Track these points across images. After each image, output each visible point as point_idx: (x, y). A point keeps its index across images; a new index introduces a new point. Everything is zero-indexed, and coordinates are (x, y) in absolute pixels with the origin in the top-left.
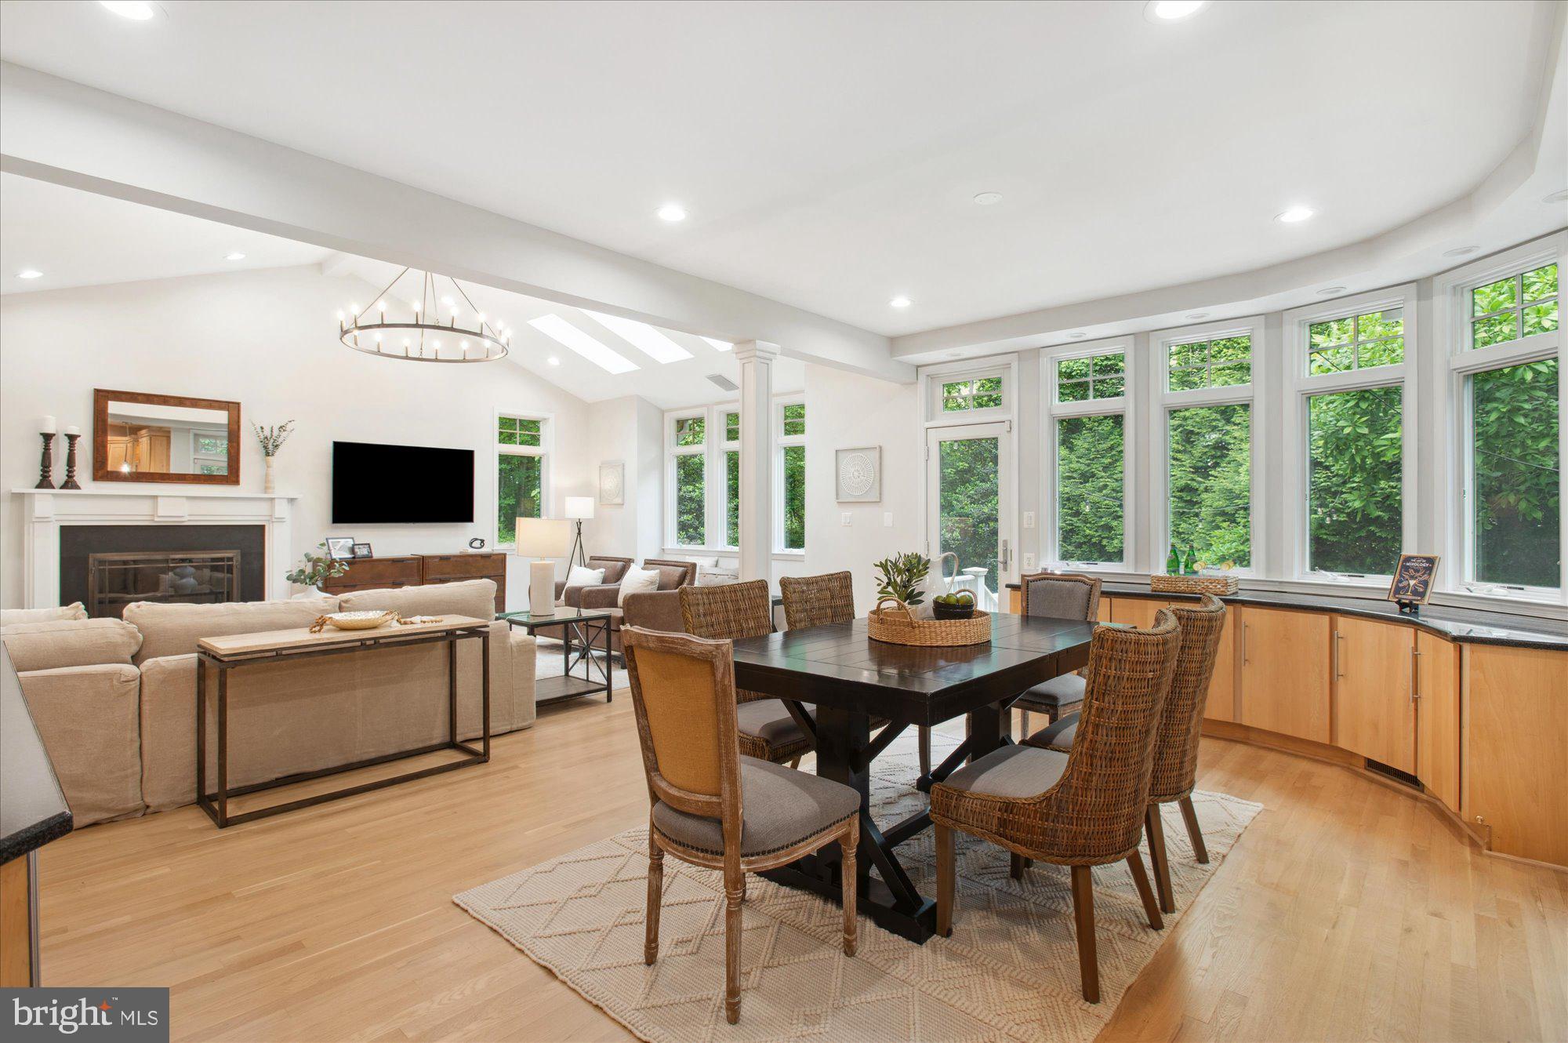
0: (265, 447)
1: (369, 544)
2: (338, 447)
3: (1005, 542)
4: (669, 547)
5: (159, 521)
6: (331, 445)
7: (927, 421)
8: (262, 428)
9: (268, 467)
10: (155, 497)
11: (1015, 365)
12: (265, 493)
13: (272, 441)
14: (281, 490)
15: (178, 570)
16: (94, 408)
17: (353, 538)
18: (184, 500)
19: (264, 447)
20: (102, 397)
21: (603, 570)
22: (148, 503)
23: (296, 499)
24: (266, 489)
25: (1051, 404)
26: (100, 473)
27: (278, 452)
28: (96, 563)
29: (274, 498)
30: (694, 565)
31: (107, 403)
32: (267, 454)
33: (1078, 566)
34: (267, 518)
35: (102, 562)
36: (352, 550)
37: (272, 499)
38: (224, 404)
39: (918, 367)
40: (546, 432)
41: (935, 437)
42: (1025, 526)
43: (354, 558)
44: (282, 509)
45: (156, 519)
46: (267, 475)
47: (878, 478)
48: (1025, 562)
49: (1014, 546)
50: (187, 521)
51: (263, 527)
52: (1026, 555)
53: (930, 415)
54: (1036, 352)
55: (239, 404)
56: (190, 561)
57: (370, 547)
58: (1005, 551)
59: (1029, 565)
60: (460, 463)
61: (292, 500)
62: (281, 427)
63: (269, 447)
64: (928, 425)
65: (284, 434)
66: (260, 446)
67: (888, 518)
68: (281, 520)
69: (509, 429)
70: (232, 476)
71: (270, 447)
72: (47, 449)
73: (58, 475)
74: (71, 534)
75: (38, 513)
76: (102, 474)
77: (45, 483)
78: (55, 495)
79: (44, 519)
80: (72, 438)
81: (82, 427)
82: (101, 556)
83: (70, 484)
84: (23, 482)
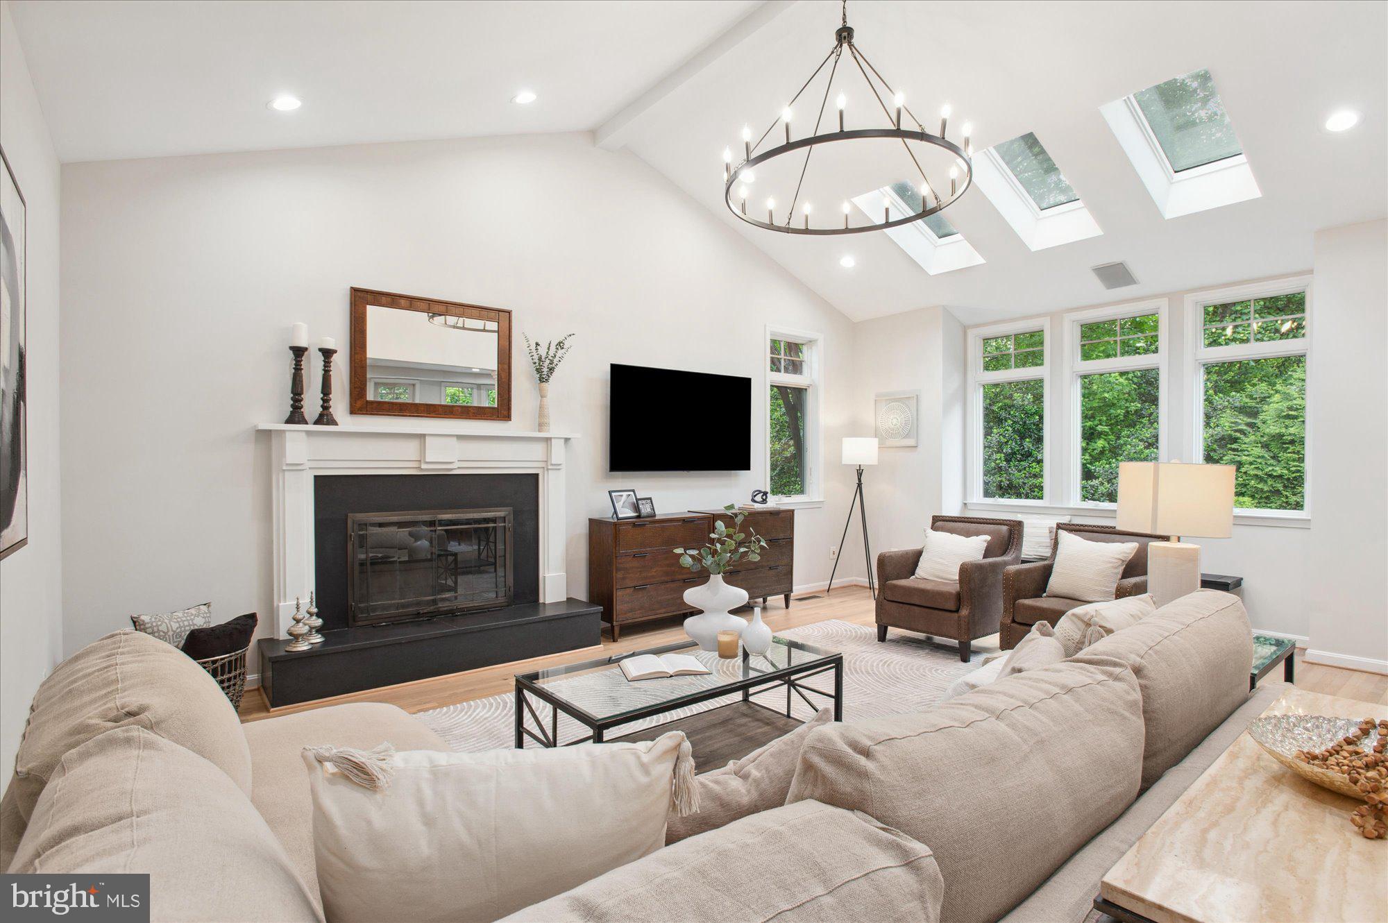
0: (539, 371)
1: (650, 499)
2: (616, 369)
4: (975, 501)
5: (427, 469)
6: (608, 369)
8: (537, 344)
9: (542, 397)
10: (422, 437)
12: (539, 431)
13: (548, 362)
14: (555, 430)
16: (351, 314)
17: (633, 491)
18: (455, 439)
19: (537, 370)
20: (361, 299)
21: (988, 538)
22: (415, 445)
23: (570, 439)
24: (541, 426)
26: (359, 404)
27: (554, 377)
28: (356, 527)
29: (551, 439)
30: (1020, 524)
31: (365, 308)
32: (542, 380)
34: (543, 465)
35: (362, 525)
36: (636, 508)
37: (548, 440)
38: (493, 314)
40: (811, 357)
43: (639, 517)
44: (557, 453)
45: (424, 466)
46: (541, 407)
50: (457, 468)
51: (534, 478)
55: (509, 312)
57: (651, 501)
60: (737, 393)
61: (567, 440)
62: (560, 343)
63: (543, 372)
65: (560, 352)
66: (533, 368)
68: (557, 467)
70: (502, 411)
71: (545, 370)
72: (298, 369)
73: (312, 404)
74: (326, 487)
75: (289, 460)
76: (360, 405)
77: (296, 416)
78: (308, 433)
79: (296, 468)
80: (327, 354)
81: (338, 340)
82: (361, 517)
83: (325, 418)
84: (270, 415)
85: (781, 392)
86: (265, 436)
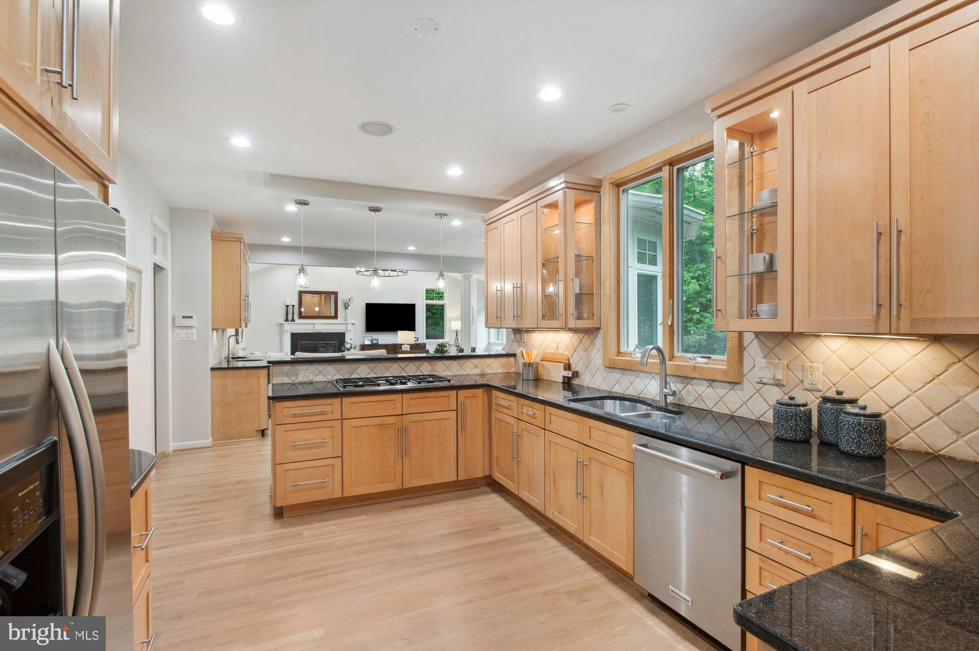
5: (316, 331)
6: (365, 304)
8: (344, 300)
9: (346, 313)
10: (314, 324)
12: (345, 321)
13: (347, 304)
14: (350, 321)
15: (326, 347)
16: (299, 297)
17: (372, 337)
18: (322, 324)
20: (301, 293)
22: (312, 325)
27: (349, 307)
29: (348, 323)
31: (302, 295)
32: (346, 309)
34: (346, 330)
35: (301, 344)
36: (372, 342)
38: (333, 293)
40: (446, 295)
43: (372, 344)
44: (350, 327)
46: (346, 316)
50: (323, 331)
51: (344, 333)
55: (337, 292)
56: (330, 344)
57: (377, 340)
60: (411, 308)
61: (353, 324)
62: (353, 299)
63: (346, 306)
65: (350, 301)
66: (344, 306)
68: (350, 331)
69: (431, 293)
70: (336, 316)
72: (287, 310)
73: (290, 318)
74: (293, 335)
75: (285, 329)
76: (301, 316)
77: (287, 320)
78: (289, 324)
79: (287, 331)
80: (293, 306)
81: (295, 302)
82: (301, 342)
83: (293, 320)
84: (281, 320)
85: (429, 308)
86: (281, 324)
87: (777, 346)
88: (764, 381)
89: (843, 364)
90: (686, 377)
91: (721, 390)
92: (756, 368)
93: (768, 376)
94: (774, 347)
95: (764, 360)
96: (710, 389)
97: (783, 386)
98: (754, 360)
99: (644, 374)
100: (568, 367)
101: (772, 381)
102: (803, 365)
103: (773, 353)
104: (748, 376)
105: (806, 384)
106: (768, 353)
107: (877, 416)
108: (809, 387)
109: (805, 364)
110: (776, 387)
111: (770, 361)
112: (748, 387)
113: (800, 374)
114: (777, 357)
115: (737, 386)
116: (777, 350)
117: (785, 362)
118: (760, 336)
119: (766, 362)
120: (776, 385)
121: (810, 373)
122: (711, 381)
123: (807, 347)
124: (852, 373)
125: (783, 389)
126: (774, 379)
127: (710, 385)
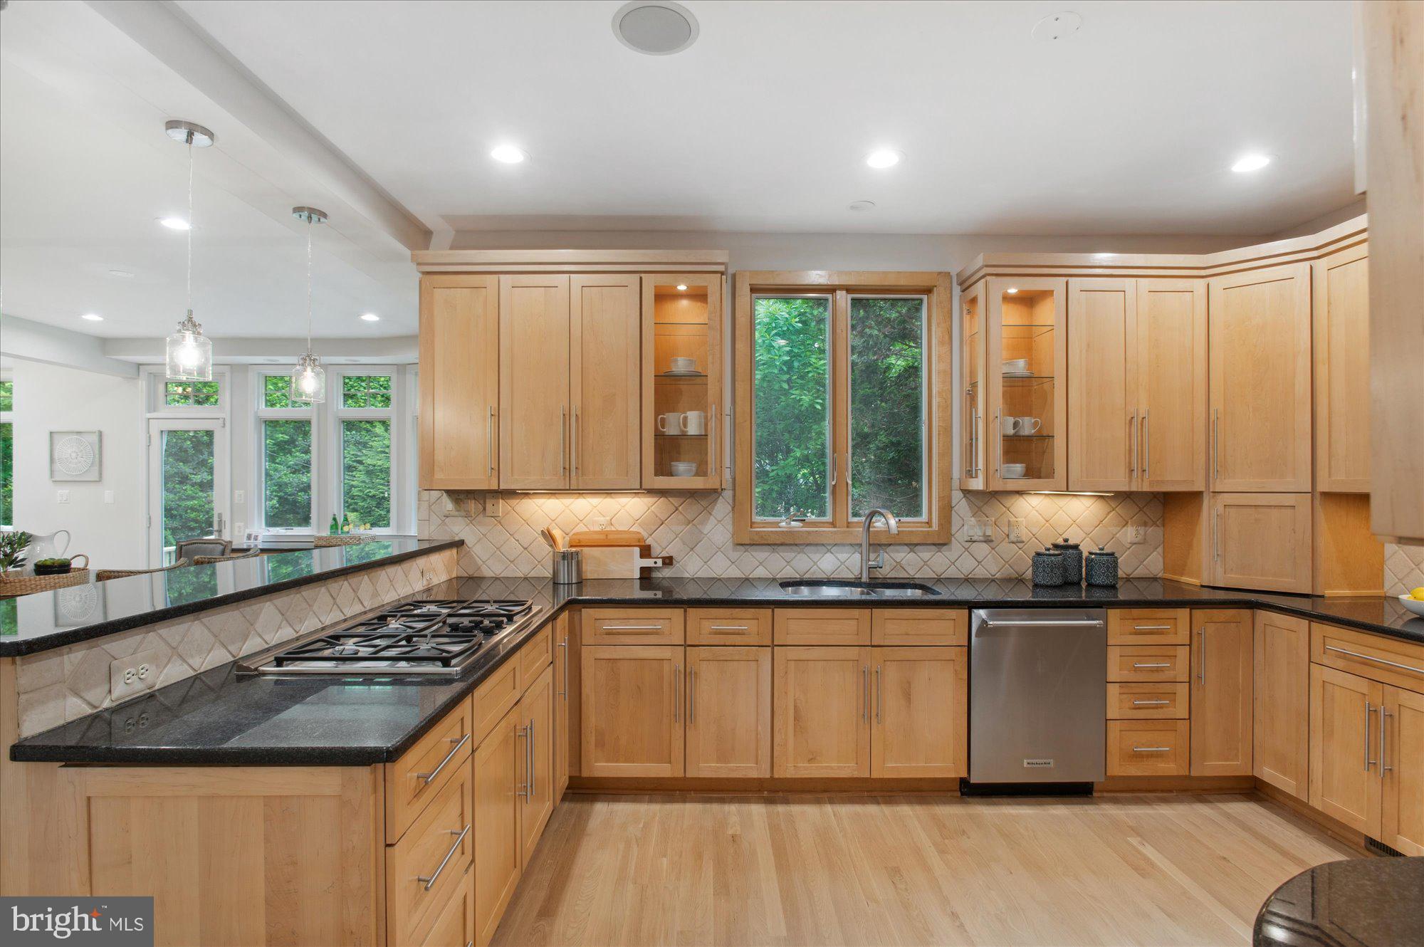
3: (220, 515)
7: (149, 412)
11: (228, 375)
25: (258, 409)
33: (278, 531)
39: (140, 365)
41: (156, 427)
42: (236, 501)
47: (97, 460)
48: (236, 530)
49: (226, 518)
52: (237, 524)
53: (152, 407)
54: (245, 368)
58: (220, 522)
59: (239, 532)
64: (149, 415)
67: (108, 495)
87: (985, 504)
88: (974, 539)
89: (1040, 517)
90: (879, 545)
91: (926, 554)
92: (966, 527)
93: (977, 533)
94: (983, 505)
95: (973, 519)
96: (912, 555)
97: (992, 541)
98: (963, 520)
99: (813, 548)
100: (646, 552)
101: (981, 538)
102: (1009, 521)
103: (981, 511)
104: (956, 536)
105: (1012, 538)
106: (977, 511)
107: (1112, 554)
108: (1015, 540)
109: (1011, 520)
110: (984, 544)
111: (980, 519)
112: (956, 548)
113: (1006, 529)
114: (985, 515)
115: (945, 547)
116: (986, 509)
117: (993, 519)
118: (967, 495)
119: (977, 521)
120: (985, 542)
121: (1015, 528)
122: (912, 546)
123: (1012, 504)
124: (1047, 524)
125: (990, 544)
126: (984, 535)
127: (912, 551)
